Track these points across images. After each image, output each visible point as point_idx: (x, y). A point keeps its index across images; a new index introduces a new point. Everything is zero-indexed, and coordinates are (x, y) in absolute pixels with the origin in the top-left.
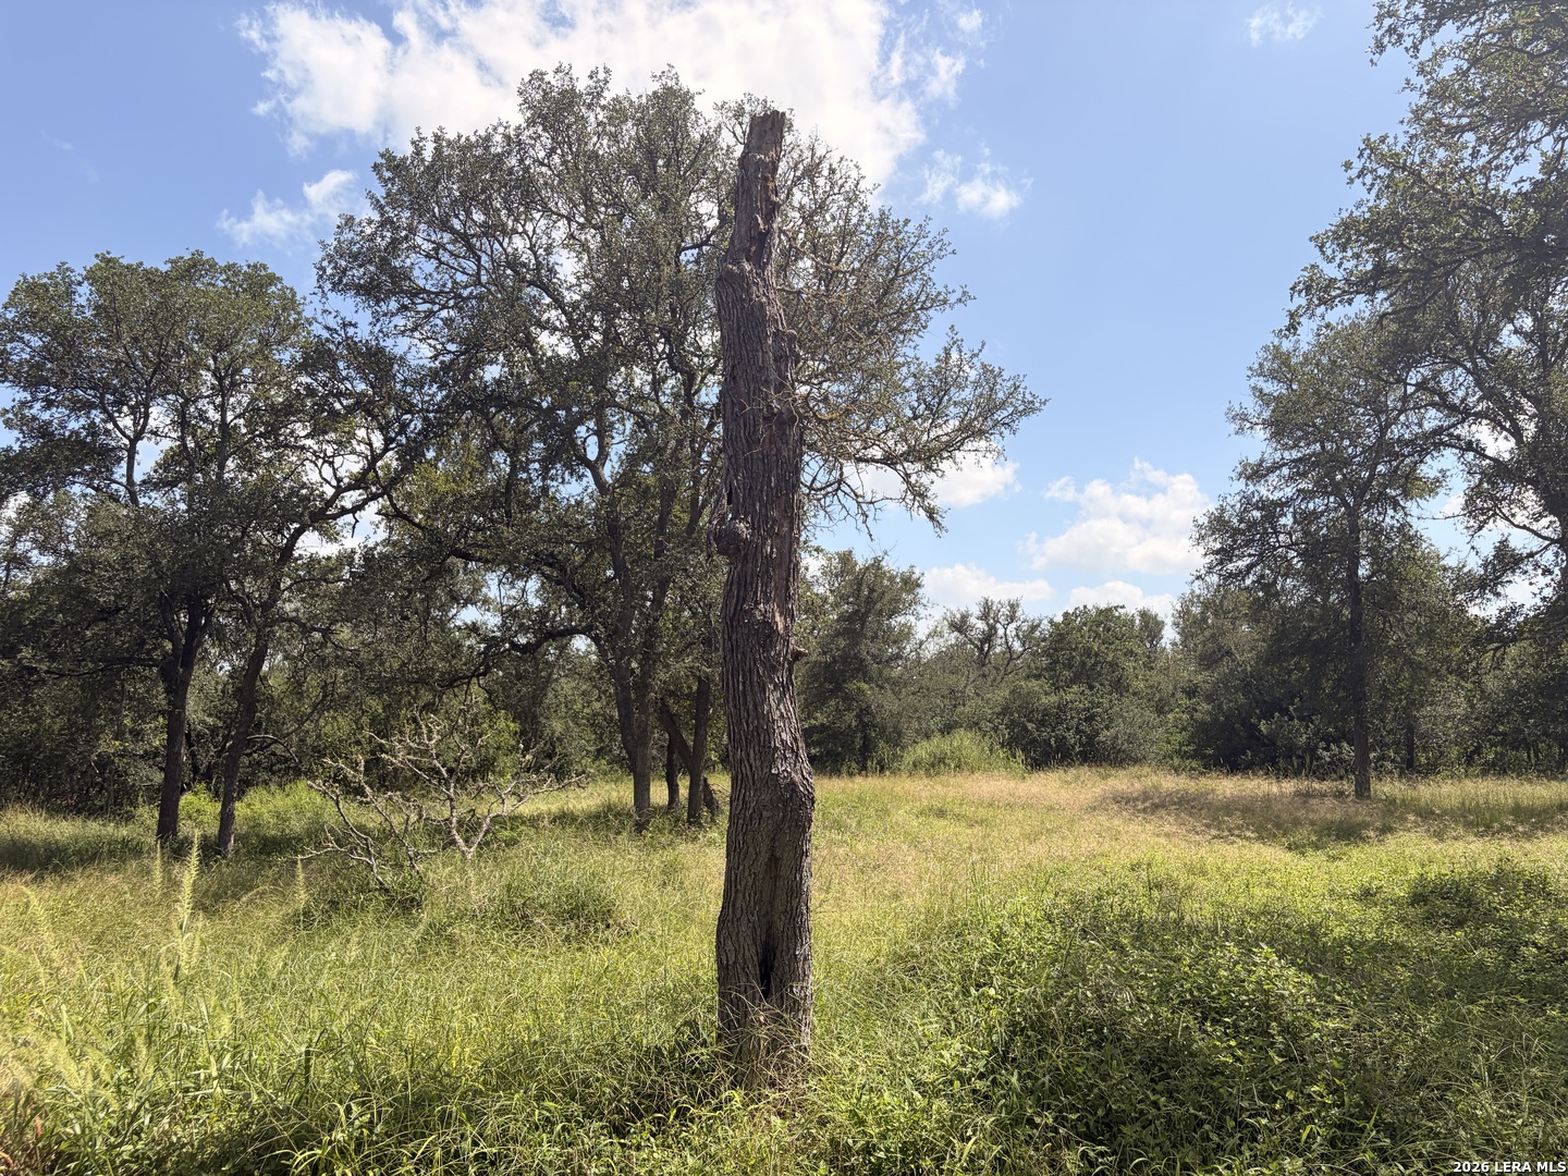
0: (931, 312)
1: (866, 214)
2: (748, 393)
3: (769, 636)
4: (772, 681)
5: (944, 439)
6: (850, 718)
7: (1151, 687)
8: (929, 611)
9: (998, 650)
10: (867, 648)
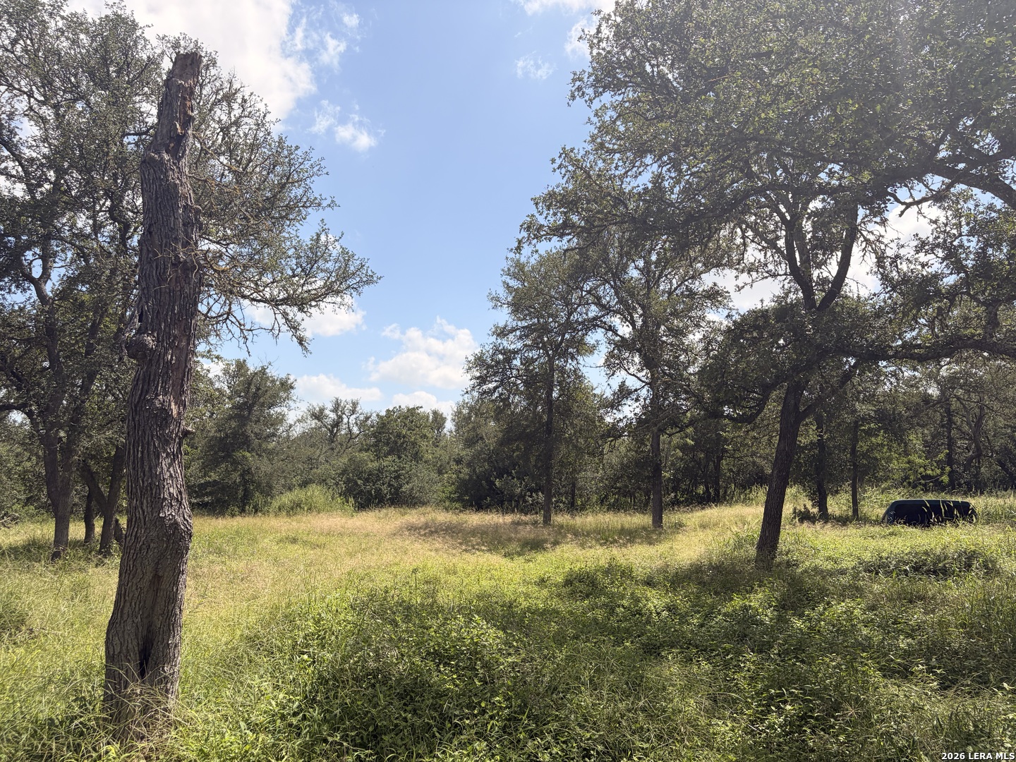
0: (310, 210)
1: (269, 138)
2: (161, 245)
3: (165, 419)
4: (165, 451)
5: (313, 292)
6: (236, 477)
7: (436, 458)
8: (298, 405)
9: (343, 432)
10: (251, 429)
